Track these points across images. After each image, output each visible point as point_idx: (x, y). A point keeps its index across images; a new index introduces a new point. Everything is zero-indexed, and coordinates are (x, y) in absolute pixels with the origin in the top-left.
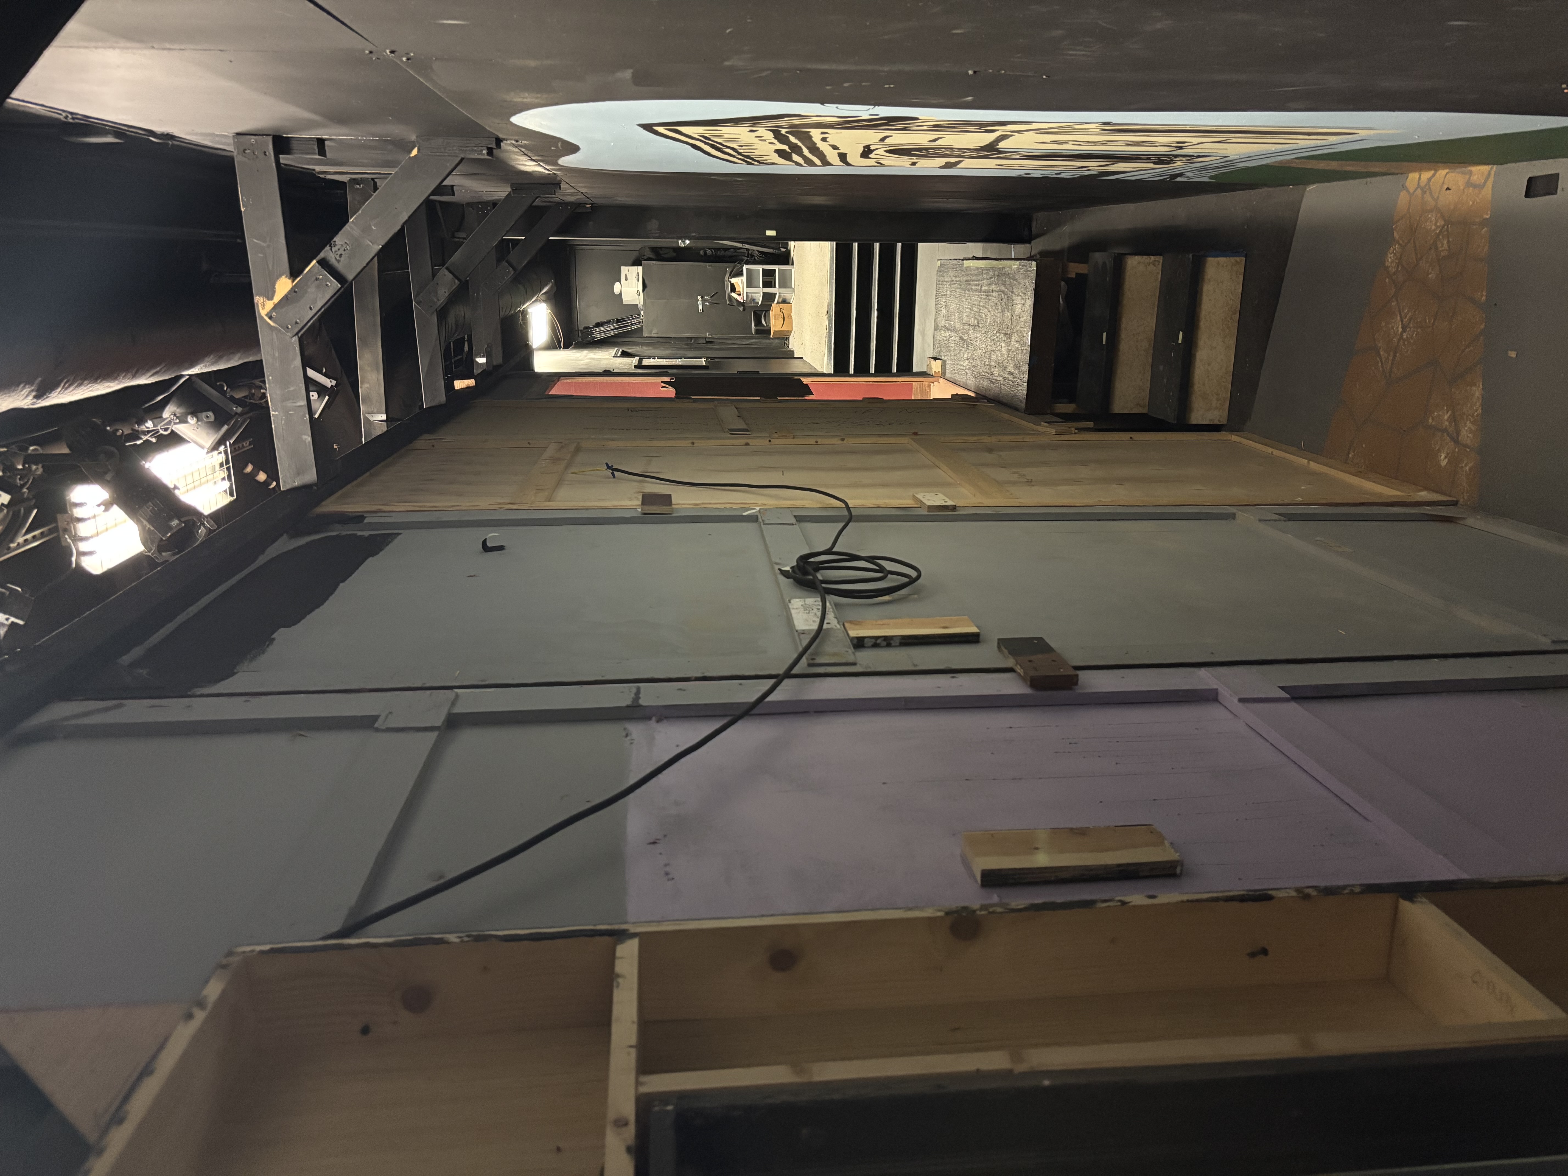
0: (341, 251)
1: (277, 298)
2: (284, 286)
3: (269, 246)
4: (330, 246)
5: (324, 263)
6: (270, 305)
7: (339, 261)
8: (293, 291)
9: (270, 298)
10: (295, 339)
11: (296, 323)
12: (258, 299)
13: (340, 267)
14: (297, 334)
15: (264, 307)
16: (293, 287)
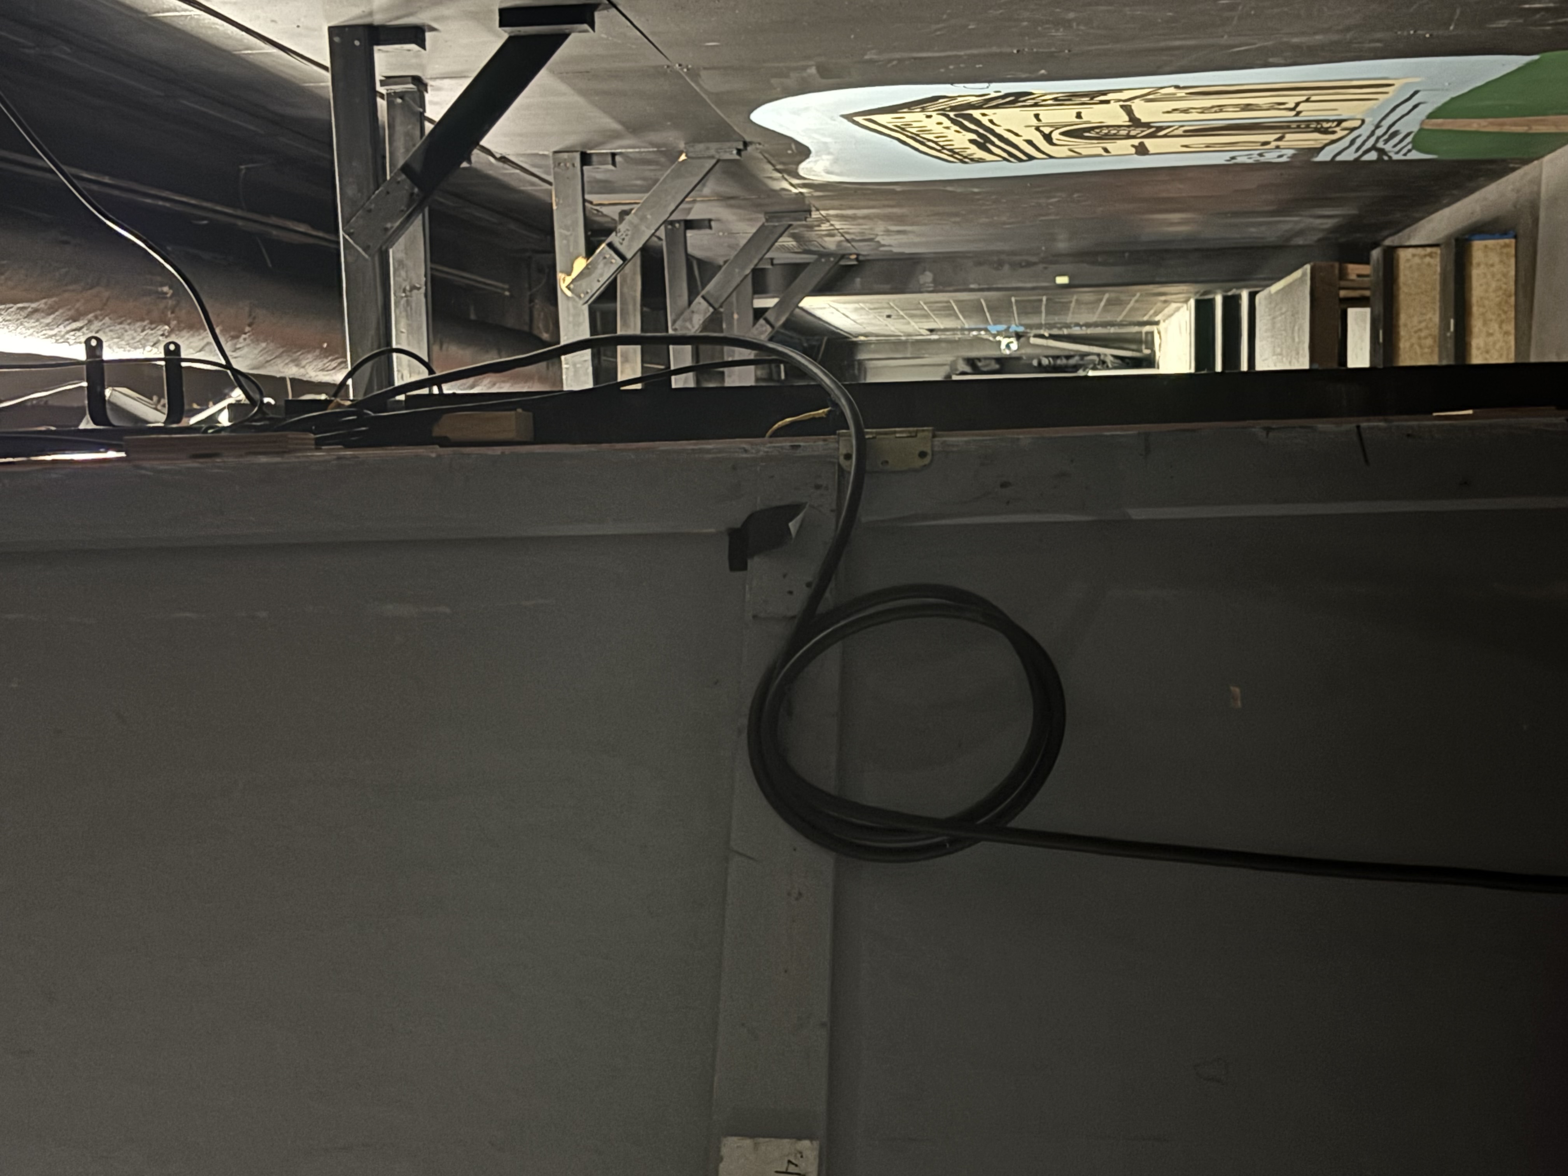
0: (624, 236)
1: (575, 274)
2: (580, 264)
3: (571, 235)
4: (616, 233)
5: (610, 245)
6: (569, 279)
7: (621, 244)
8: (587, 268)
9: (569, 274)
10: (585, 309)
11: (587, 293)
12: (560, 276)
13: (622, 249)
14: (587, 302)
15: (564, 282)
16: (587, 265)
